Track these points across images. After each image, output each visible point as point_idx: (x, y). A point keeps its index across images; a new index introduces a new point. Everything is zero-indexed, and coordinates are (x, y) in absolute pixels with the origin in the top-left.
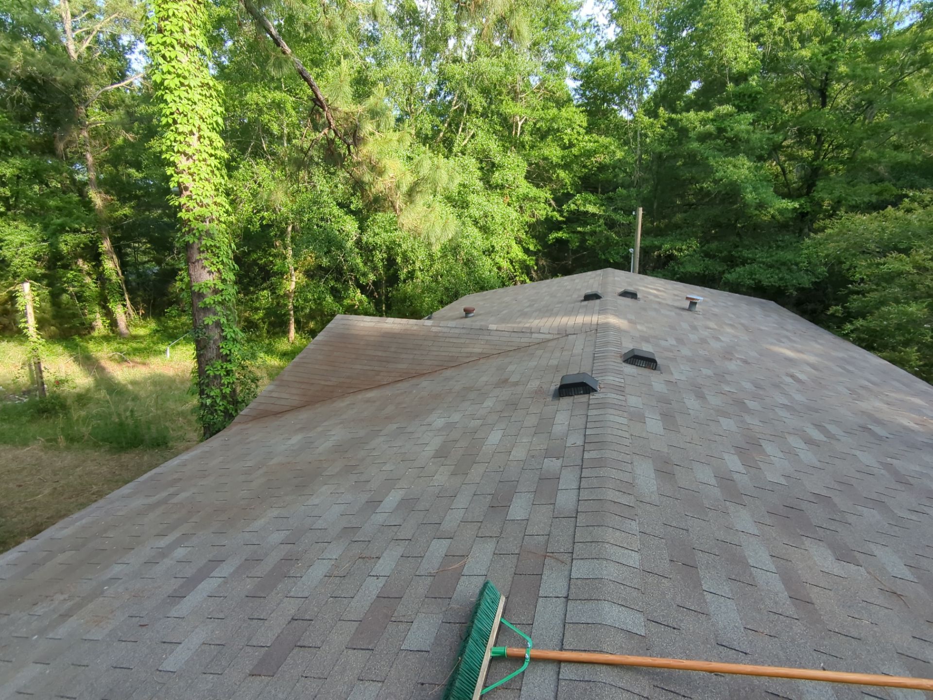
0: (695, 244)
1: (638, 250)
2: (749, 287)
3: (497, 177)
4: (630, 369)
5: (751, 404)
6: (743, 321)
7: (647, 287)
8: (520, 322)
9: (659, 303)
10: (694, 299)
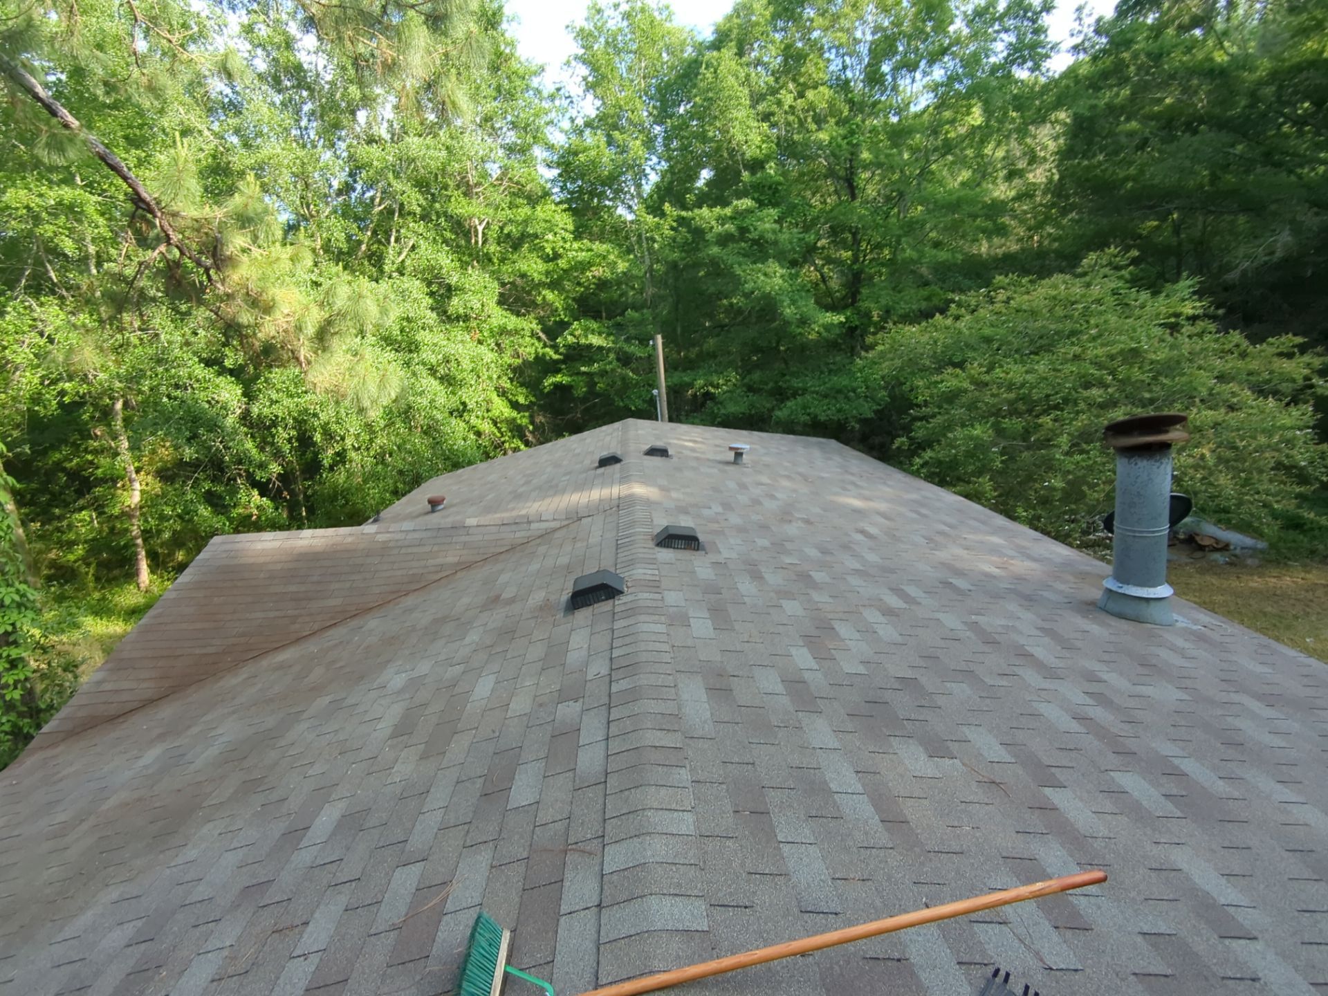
0: (734, 377)
1: (664, 390)
2: (805, 425)
3: (456, 305)
4: (666, 554)
5: (819, 576)
6: (801, 470)
7: (679, 439)
8: (513, 509)
9: (697, 459)
10: (738, 449)
